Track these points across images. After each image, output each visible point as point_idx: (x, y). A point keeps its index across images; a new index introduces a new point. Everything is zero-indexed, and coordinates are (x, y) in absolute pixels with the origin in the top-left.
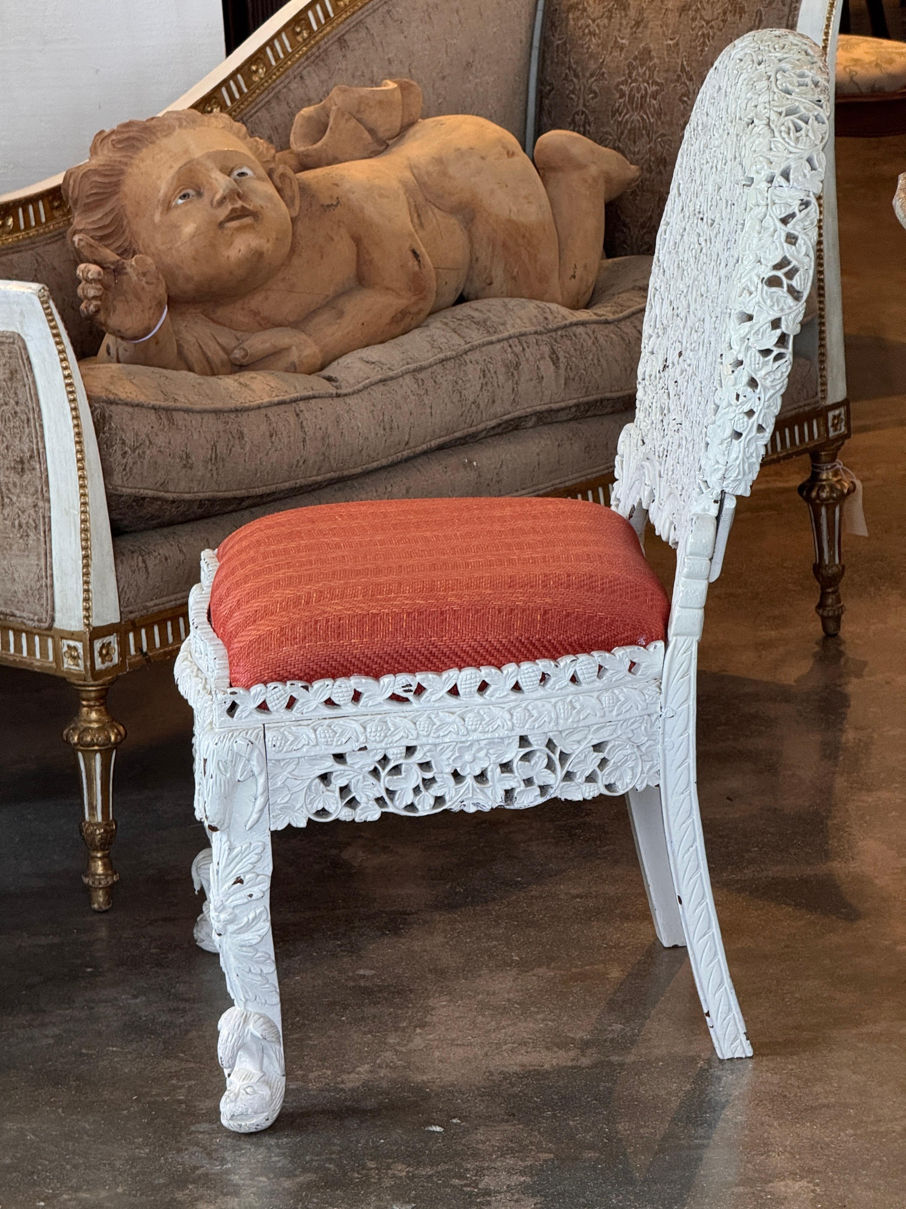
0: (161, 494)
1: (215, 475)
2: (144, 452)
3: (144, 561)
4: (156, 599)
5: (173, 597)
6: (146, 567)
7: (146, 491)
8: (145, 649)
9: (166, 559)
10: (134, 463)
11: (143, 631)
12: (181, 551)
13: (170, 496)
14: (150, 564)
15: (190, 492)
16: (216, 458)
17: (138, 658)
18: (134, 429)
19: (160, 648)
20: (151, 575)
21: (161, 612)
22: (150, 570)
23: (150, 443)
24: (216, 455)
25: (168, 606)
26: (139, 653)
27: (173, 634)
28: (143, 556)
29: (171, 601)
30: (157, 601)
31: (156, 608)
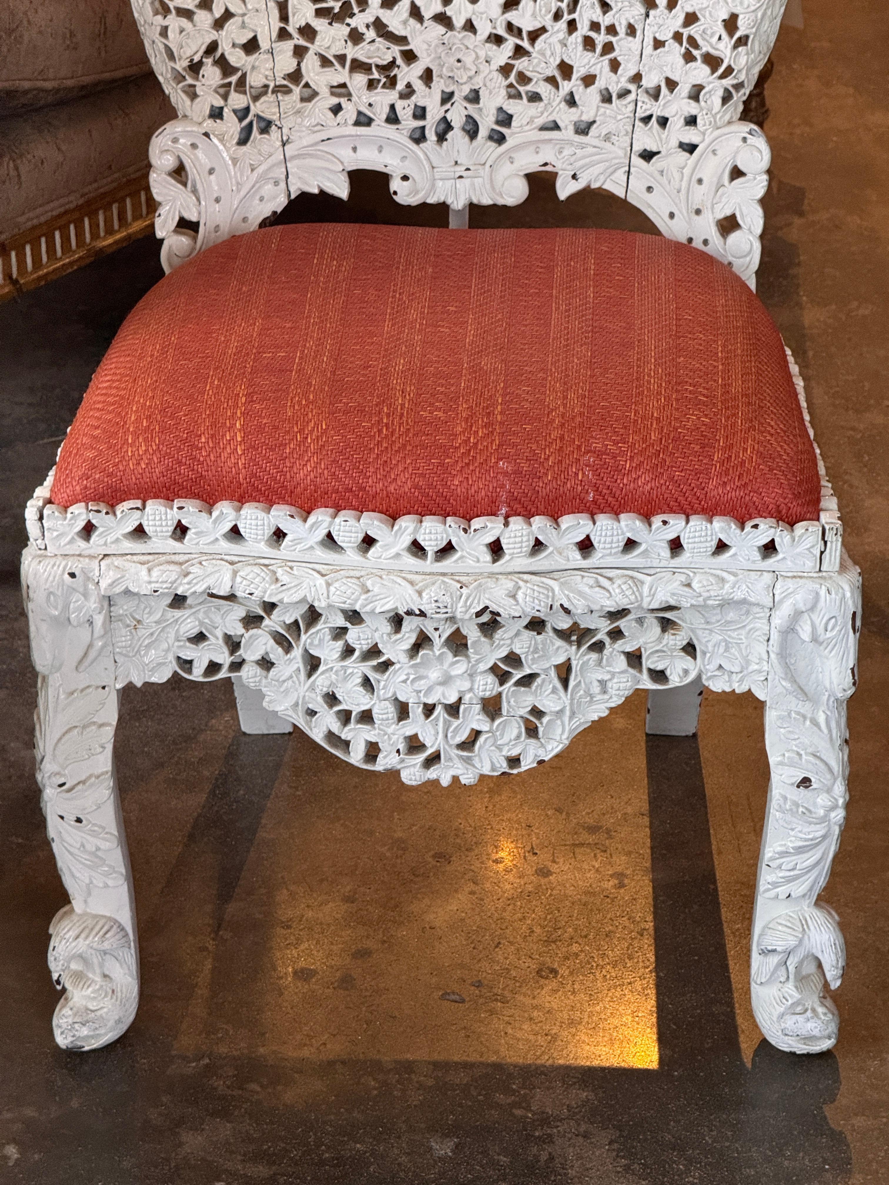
0: (40, 84)
1: (103, 54)
2: (21, 36)
3: (16, 168)
4: (29, 211)
5: (48, 207)
6: (19, 176)
7: (22, 83)
8: (15, 276)
9: (42, 163)
10: (9, 50)
11: (13, 254)
12: (59, 149)
13: (48, 85)
14: (24, 169)
15: (72, 78)
16: (105, 33)
17: (6, 290)
18: (9, 7)
19: (31, 273)
20: (24, 185)
21: (34, 228)
22: (23, 178)
23: (29, 22)
24: (106, 28)
25: (43, 219)
26: (8, 282)
27: (47, 252)
28: (14, 161)
29: (46, 212)
30: (31, 215)
31: (29, 224)
